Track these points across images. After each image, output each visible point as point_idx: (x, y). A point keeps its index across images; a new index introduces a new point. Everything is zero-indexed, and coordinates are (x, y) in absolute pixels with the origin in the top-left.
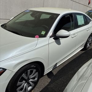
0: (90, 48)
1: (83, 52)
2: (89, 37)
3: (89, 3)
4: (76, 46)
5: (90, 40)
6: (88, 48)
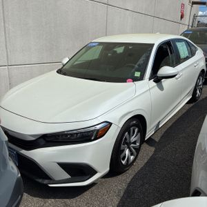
0: (201, 99)
1: (192, 105)
2: (199, 78)
3: (182, 17)
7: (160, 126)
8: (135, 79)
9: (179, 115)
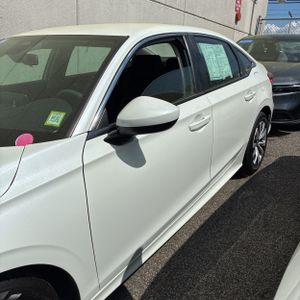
2: (257, 125)
3: (237, 18)
4: (211, 163)
5: (261, 136)
6: (259, 164)
7: (144, 259)
8: (45, 135)
9: (225, 198)
